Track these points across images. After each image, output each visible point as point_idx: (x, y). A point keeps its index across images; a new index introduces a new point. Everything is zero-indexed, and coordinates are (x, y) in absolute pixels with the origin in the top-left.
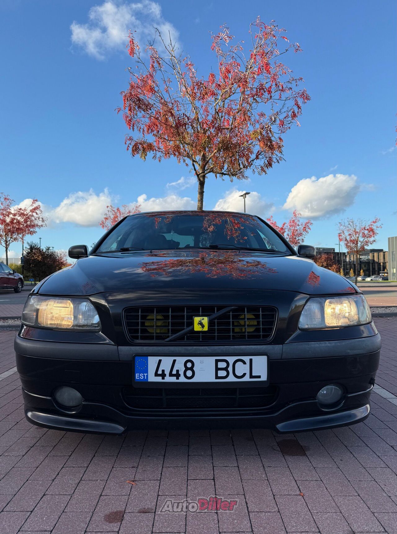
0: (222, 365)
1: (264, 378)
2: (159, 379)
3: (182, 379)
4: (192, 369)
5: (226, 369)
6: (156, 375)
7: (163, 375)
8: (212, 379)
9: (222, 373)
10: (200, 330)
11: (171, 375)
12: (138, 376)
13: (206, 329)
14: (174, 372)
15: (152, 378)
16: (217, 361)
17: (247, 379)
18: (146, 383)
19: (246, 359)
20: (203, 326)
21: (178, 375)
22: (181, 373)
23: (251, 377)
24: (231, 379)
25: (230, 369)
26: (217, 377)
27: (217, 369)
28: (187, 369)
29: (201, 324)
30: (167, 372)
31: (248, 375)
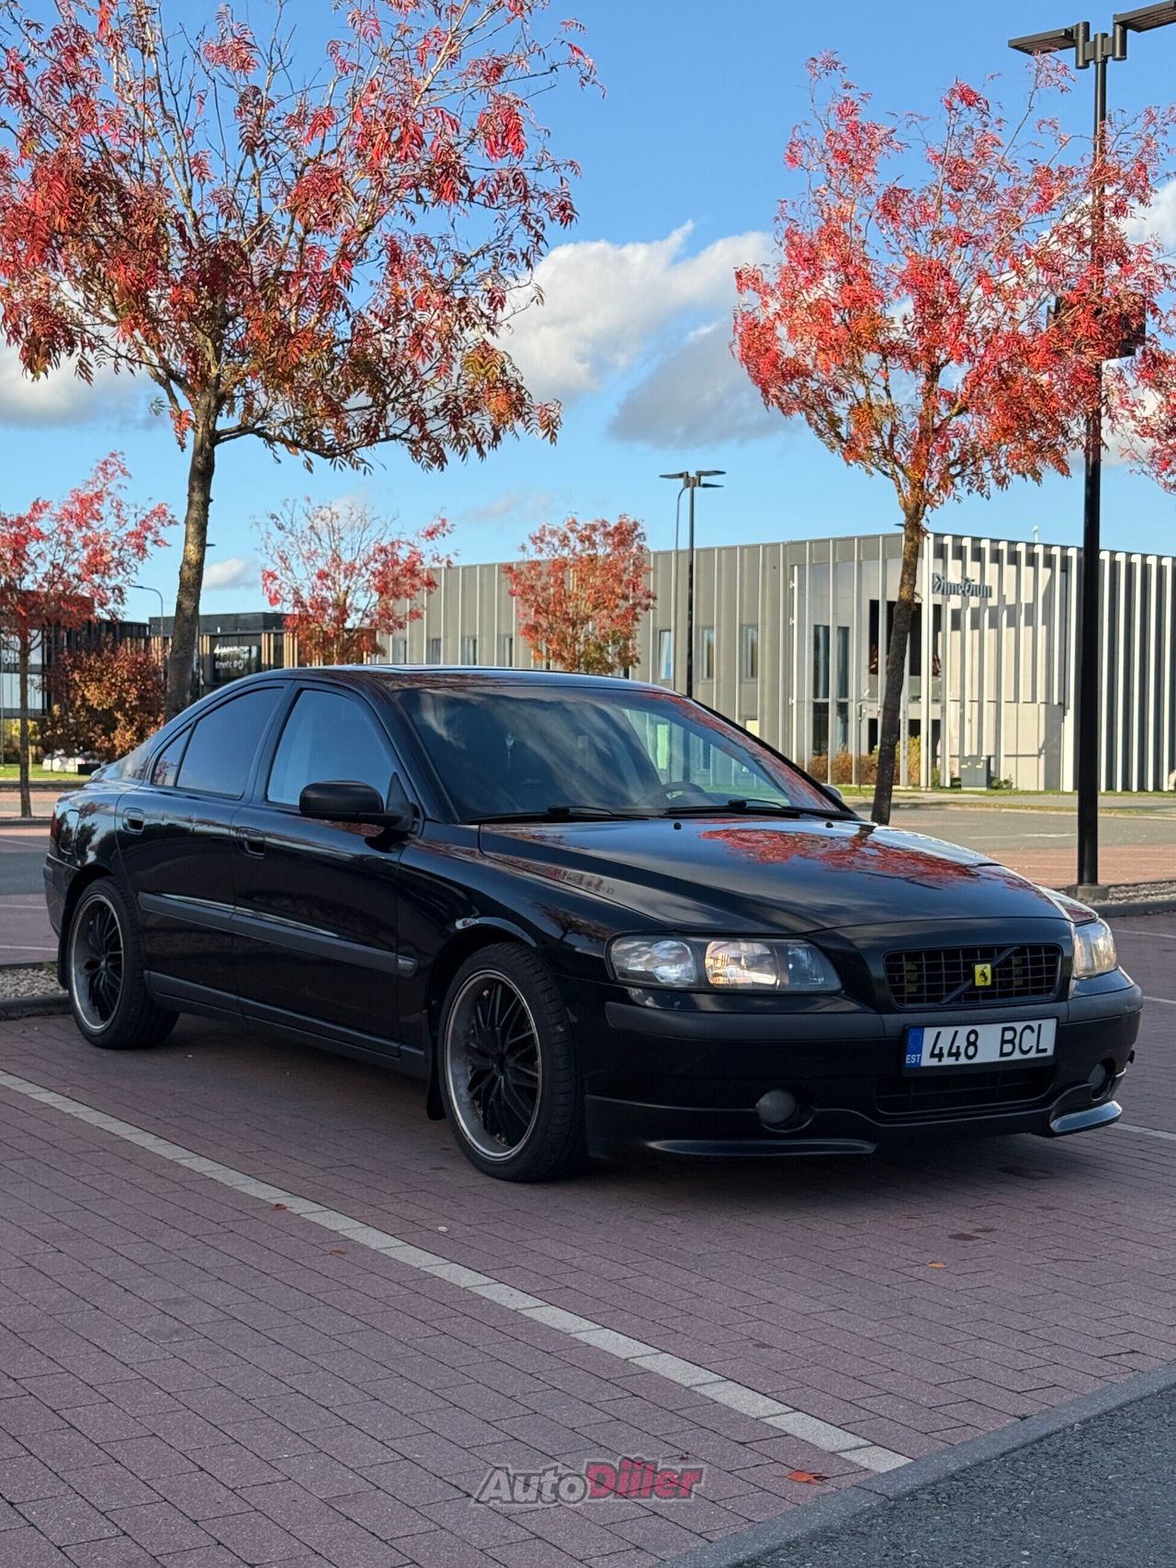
0: (1009, 1035)
1: (1050, 1052)
2: (934, 1062)
3: (963, 1060)
4: (974, 1044)
5: (1012, 1042)
6: (933, 1055)
7: (940, 1056)
8: (996, 1058)
9: (1008, 1048)
10: (983, 984)
11: (950, 1054)
12: (910, 1059)
13: (989, 983)
14: (954, 1050)
15: (927, 1061)
16: (1005, 1029)
17: (1033, 1054)
18: (918, 1068)
19: (1035, 1024)
20: (986, 979)
21: (957, 1055)
22: (962, 1050)
23: (1038, 1051)
24: (1017, 1056)
25: (1017, 1041)
26: (1002, 1054)
27: (1004, 1042)
28: (970, 1044)
29: (983, 974)
30: (945, 1051)
31: (1034, 1050)
